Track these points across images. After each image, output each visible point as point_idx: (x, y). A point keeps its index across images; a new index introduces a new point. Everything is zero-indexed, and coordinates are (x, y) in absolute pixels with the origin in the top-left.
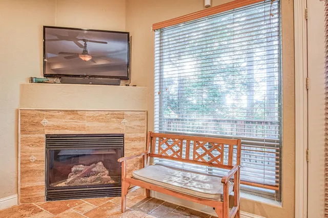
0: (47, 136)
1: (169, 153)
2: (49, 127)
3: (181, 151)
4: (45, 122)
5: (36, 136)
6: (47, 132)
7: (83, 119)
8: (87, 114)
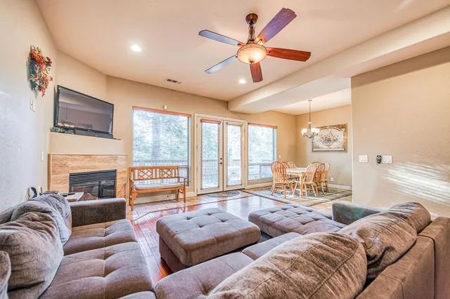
0: (71, 175)
1: (146, 177)
2: (73, 168)
3: (152, 175)
4: (71, 164)
5: (63, 175)
6: (71, 172)
7: (95, 161)
8: (98, 157)
